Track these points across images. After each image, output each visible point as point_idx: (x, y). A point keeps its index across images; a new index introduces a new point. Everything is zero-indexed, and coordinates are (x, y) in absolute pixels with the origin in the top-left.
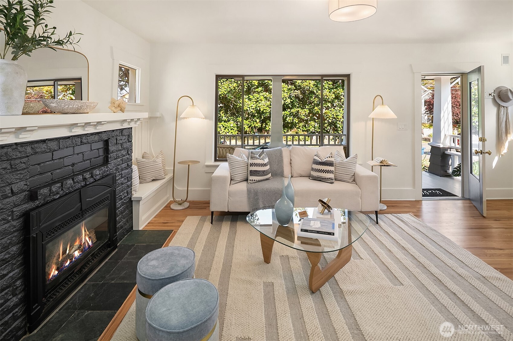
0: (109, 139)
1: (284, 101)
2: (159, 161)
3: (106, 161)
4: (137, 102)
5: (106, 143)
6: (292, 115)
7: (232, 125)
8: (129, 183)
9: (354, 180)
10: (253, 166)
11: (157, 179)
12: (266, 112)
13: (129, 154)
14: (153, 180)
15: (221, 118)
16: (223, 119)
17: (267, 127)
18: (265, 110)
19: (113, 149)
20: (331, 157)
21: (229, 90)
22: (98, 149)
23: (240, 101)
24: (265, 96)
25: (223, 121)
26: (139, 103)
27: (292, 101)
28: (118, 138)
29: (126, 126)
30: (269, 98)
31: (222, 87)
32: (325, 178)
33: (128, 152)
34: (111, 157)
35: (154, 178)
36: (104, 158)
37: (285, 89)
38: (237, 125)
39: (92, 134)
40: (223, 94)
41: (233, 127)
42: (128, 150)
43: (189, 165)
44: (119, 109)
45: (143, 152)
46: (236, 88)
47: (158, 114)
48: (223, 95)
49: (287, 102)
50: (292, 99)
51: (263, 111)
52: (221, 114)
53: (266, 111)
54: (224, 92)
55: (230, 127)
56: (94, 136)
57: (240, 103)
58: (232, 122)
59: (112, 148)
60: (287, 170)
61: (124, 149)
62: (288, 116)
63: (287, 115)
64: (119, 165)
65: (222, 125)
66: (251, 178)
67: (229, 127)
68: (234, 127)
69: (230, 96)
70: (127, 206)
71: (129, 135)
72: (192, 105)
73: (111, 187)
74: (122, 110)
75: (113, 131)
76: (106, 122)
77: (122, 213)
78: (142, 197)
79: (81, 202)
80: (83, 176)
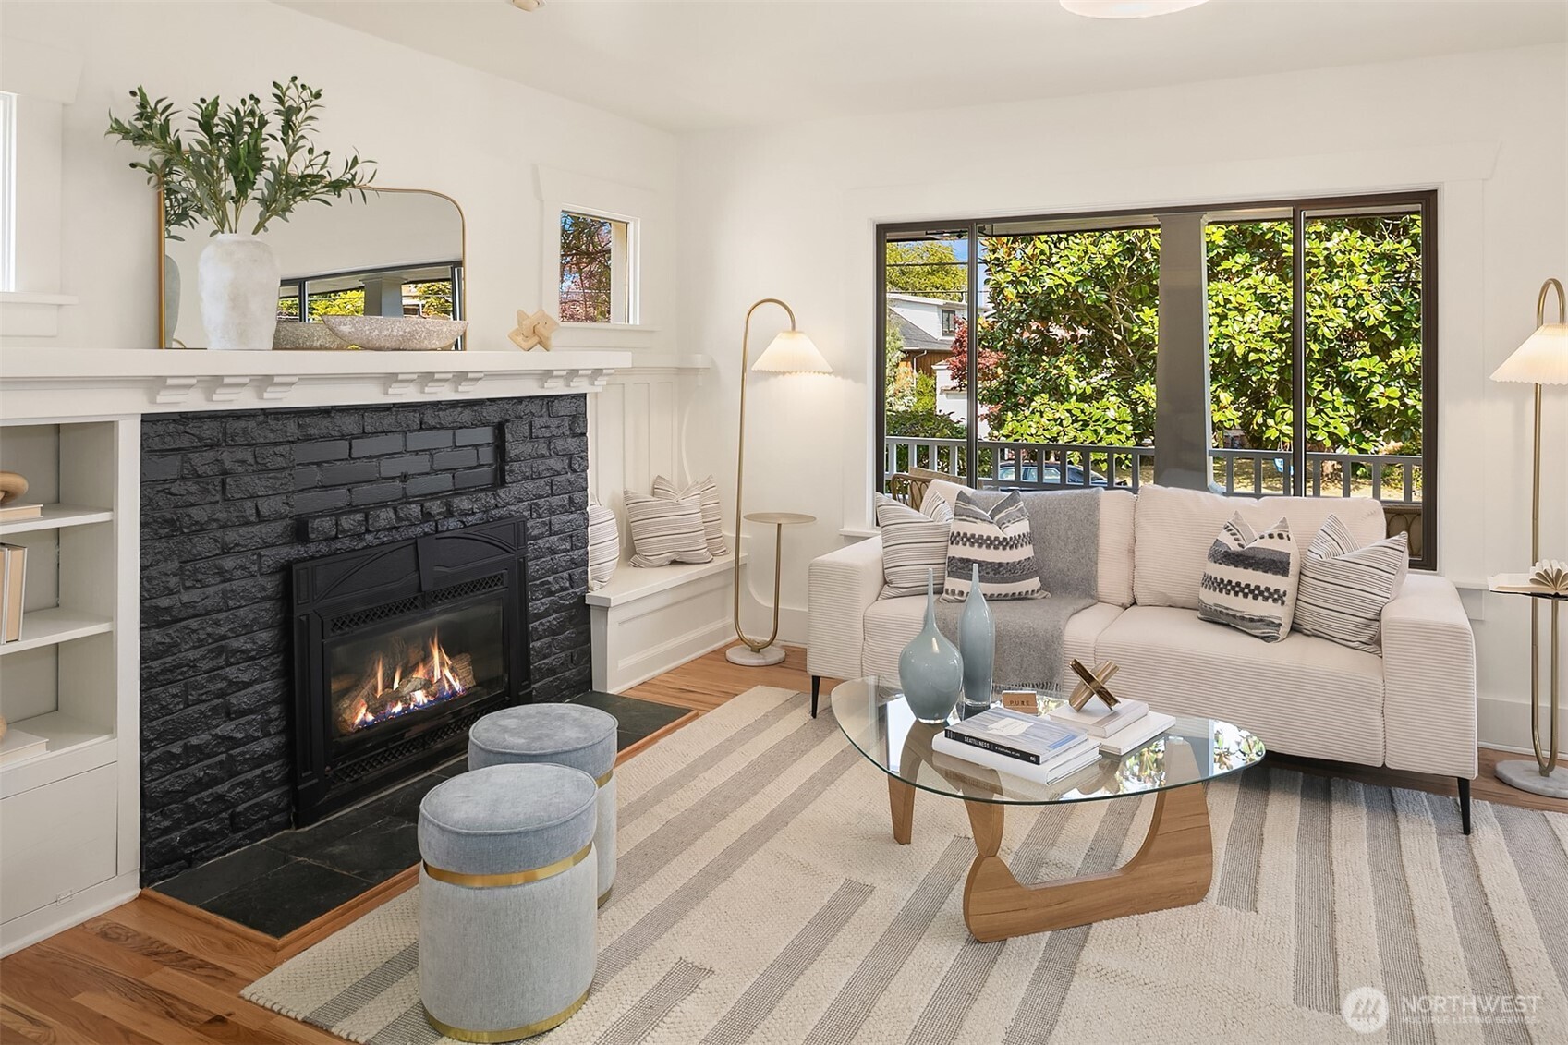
0: (508, 421)
1: (1352, 310)
2: (692, 504)
3: (500, 480)
4: (631, 322)
5: (500, 429)
6: (1399, 376)
7: (1111, 414)
8: (576, 554)
9: (1376, 641)
10: (958, 544)
11: (684, 559)
12: (1260, 359)
13: (574, 471)
14: (674, 562)
15: (1063, 383)
16: (1072, 389)
17: (1267, 427)
18: (1256, 351)
19: (517, 451)
20: (1281, 536)
21: (1087, 267)
22: (476, 446)
23: (1141, 314)
24: (1258, 292)
25: (1075, 398)
26: (638, 323)
27: (1395, 309)
28: (538, 422)
29: (577, 387)
30: (1279, 298)
31: (1061, 257)
32: (1242, 618)
33: (570, 465)
34: (512, 471)
35: (672, 556)
36: (496, 470)
37: (1355, 258)
38: (1134, 411)
39: (454, 404)
40: (1060, 284)
41: (1115, 420)
42: (570, 459)
43: (779, 525)
45: (654, 475)
46: (1117, 260)
47: (699, 361)
48: (1061, 292)
49: (1365, 314)
50: (1397, 303)
51: (1245, 357)
52: (1064, 368)
53: (1263, 356)
54: (1066, 281)
55: (1102, 420)
56: (459, 409)
57: (1142, 320)
58: (1114, 399)
59: (513, 449)
60: (1110, 577)
61: (558, 455)
62: (1377, 379)
63: (1373, 374)
64: (541, 497)
65: (1069, 411)
66: (951, 584)
67: (1098, 420)
68: (1120, 423)
69: (1093, 294)
70: (571, 618)
71: (574, 416)
72: (790, 328)
73: (510, 553)
74: (543, 343)
75: (520, 400)
76: (482, 375)
77: (553, 632)
78: (609, 599)
79: (418, 569)
80: (422, 506)
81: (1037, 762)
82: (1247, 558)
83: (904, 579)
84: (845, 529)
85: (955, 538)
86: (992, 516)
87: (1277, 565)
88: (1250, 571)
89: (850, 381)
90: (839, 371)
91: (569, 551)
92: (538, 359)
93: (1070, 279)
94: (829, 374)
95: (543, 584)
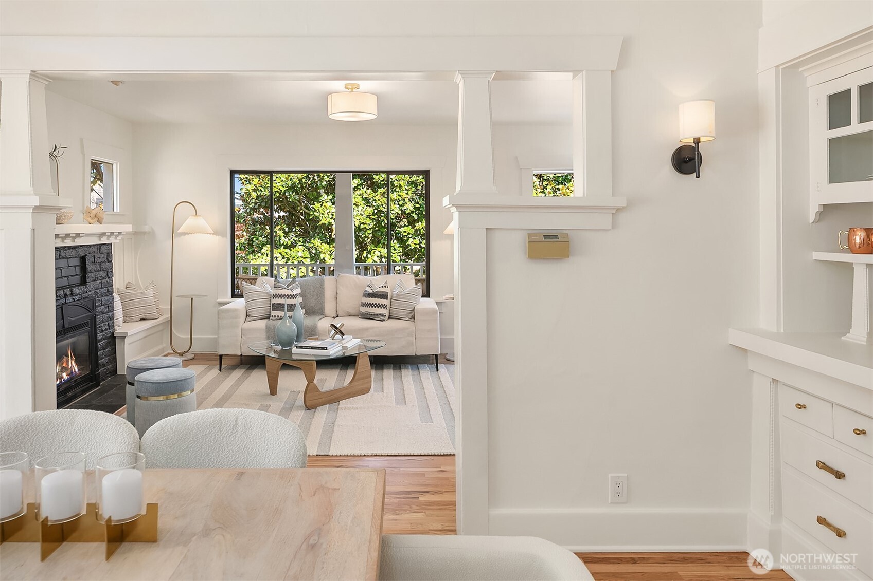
0: (86, 255)
1: (401, 206)
2: (150, 292)
3: (84, 282)
4: (115, 211)
5: (83, 259)
6: (419, 235)
7: (300, 254)
8: (110, 314)
9: (413, 317)
10: (276, 298)
11: (148, 317)
12: (365, 228)
13: (109, 277)
14: (142, 319)
15: (278, 239)
16: (282, 243)
18: (363, 224)
19: (90, 269)
20: (385, 287)
22: (75, 266)
23: (314, 206)
24: (364, 197)
25: (283, 247)
26: (118, 211)
27: (417, 206)
28: (97, 256)
29: (104, 241)
30: (372, 200)
32: (374, 315)
33: (107, 275)
34: (88, 277)
35: (142, 316)
36: (81, 277)
37: (402, 183)
38: (310, 253)
39: (69, 248)
40: (277, 191)
41: (302, 257)
42: (107, 272)
43: (192, 299)
44: (96, 219)
47: (146, 228)
48: (278, 194)
49: (406, 208)
50: (418, 203)
51: (359, 226)
52: (278, 232)
53: (366, 226)
54: (280, 189)
55: (296, 258)
56: (71, 250)
57: (315, 209)
58: (301, 247)
59: (90, 267)
60: (329, 307)
61: (103, 270)
63: (409, 234)
64: (98, 289)
65: (280, 253)
66: (273, 313)
67: (294, 257)
68: (304, 258)
69: (293, 197)
70: (109, 342)
71: (108, 253)
72: (195, 214)
73: (90, 312)
74: (100, 222)
75: (90, 246)
76: (84, 235)
77: (104, 348)
78: (127, 333)
79: (63, 318)
80: (64, 291)
81: (327, 349)
82: (375, 295)
83: (256, 313)
84: (218, 300)
85: (275, 296)
86: (288, 286)
87: (384, 296)
88: (376, 299)
89: (220, 237)
90: (216, 233)
91: (108, 313)
92: (97, 228)
93: (282, 188)
94: (213, 234)
95: (100, 327)
